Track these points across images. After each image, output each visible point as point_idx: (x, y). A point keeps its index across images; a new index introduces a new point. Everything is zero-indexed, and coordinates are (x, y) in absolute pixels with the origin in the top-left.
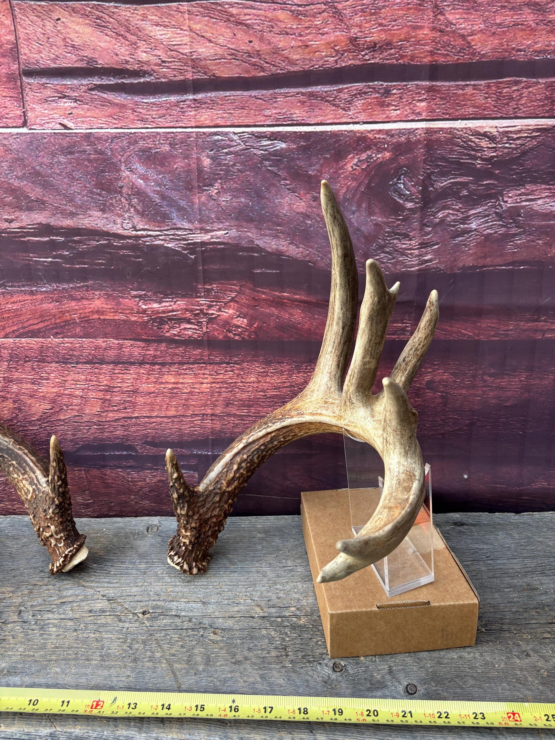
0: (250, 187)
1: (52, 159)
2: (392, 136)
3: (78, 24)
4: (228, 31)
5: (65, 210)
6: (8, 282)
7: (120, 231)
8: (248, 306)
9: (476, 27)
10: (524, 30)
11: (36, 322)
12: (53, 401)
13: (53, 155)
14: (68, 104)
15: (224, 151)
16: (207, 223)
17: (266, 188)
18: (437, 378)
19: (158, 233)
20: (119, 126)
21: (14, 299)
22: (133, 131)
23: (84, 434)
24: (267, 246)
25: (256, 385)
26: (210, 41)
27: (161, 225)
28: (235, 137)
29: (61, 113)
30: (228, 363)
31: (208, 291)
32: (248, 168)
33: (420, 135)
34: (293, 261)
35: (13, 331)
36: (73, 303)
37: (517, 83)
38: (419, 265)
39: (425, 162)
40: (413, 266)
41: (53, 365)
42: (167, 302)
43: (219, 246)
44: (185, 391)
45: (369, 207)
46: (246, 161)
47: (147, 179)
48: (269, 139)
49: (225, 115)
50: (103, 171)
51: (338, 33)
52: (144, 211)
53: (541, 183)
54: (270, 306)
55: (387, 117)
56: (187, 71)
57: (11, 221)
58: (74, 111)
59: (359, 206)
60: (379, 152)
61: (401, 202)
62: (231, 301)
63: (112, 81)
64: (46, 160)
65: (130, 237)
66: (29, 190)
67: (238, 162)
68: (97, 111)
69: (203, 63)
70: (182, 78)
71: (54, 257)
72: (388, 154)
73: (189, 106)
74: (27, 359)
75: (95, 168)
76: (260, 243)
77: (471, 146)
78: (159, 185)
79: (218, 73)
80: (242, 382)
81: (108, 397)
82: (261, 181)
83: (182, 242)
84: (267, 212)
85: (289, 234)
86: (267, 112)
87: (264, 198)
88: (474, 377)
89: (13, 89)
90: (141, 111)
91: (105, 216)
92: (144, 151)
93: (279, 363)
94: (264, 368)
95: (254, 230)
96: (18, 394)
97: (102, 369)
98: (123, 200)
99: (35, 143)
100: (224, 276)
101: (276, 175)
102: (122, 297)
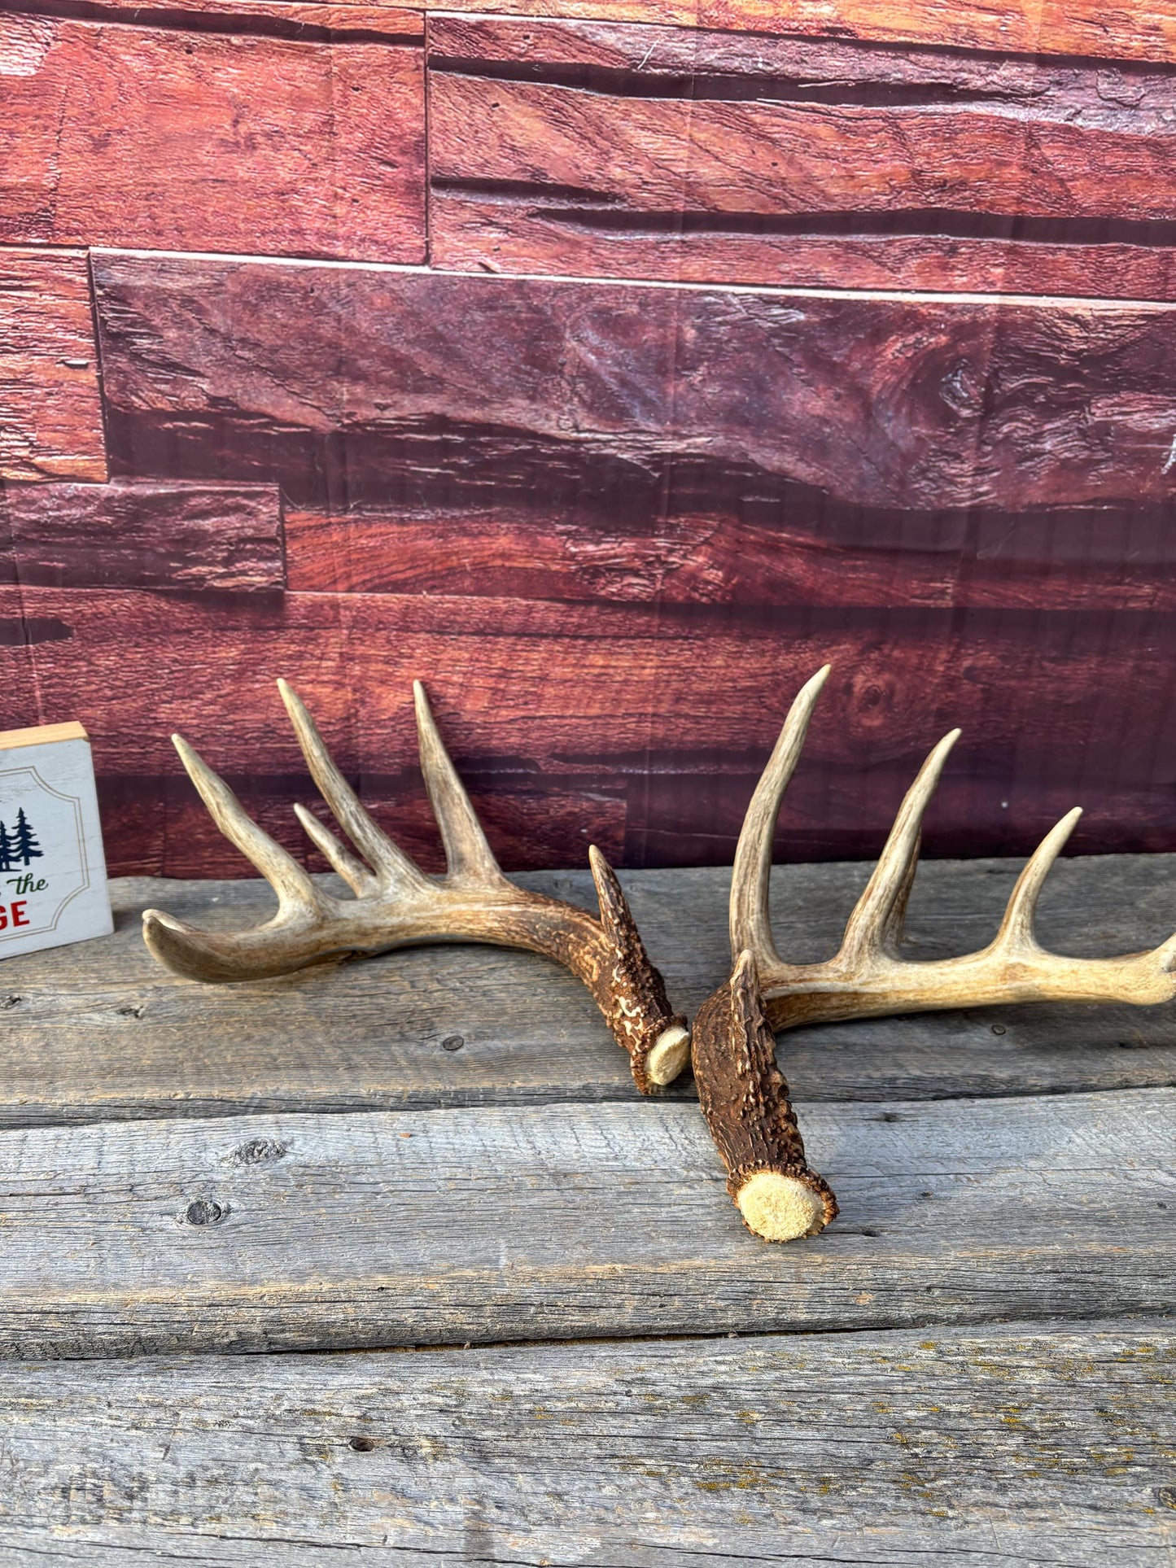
0: (750, 374)
1: (464, 316)
2: (953, 312)
3: (525, 115)
4: (745, 146)
5: (473, 394)
6: (365, 503)
7: (554, 432)
8: (727, 552)
9: (1079, 170)
10: (1139, 178)
11: (401, 567)
13: (465, 309)
14: (495, 235)
15: (717, 319)
16: (683, 424)
17: (771, 377)
18: (980, 663)
19: (611, 437)
20: (567, 272)
21: (373, 530)
22: (587, 281)
23: (459, 741)
24: (767, 462)
25: (723, 671)
26: (717, 159)
27: (616, 425)
28: (735, 301)
29: (483, 248)
30: (686, 638)
31: (672, 527)
32: (748, 347)
33: (991, 314)
34: (801, 486)
35: (364, 582)
36: (466, 541)
37: (1124, 250)
38: (971, 498)
39: (993, 351)
40: (963, 500)
41: (423, 635)
42: (607, 542)
43: (697, 460)
44: (618, 678)
45: (911, 413)
46: (747, 337)
47: (602, 354)
48: (783, 306)
49: (724, 267)
50: (538, 339)
51: (897, 163)
52: (593, 402)
53: (1141, 391)
54: (759, 552)
55: (950, 285)
56: (677, 199)
57: (384, 408)
58: (504, 246)
59: (898, 410)
60: (932, 334)
61: (955, 407)
62: (703, 543)
63: (565, 205)
64: (454, 317)
65: (566, 442)
66: (422, 362)
67: (735, 338)
68: (537, 248)
69: (702, 189)
70: (668, 208)
71: (444, 467)
72: (943, 339)
73: (673, 250)
74: (380, 625)
75: (526, 333)
76: (756, 457)
77: (1055, 334)
78: (619, 364)
79: (722, 206)
80: (702, 667)
81: (502, 686)
82: (765, 366)
83: (644, 452)
84: (770, 413)
85: (799, 446)
86: (785, 267)
87: (767, 391)
88: (1029, 661)
89: (414, 205)
90: (602, 252)
91: (534, 407)
92: (600, 311)
93: (760, 638)
94: (737, 646)
95: (749, 438)
96: (360, 679)
97: (496, 643)
98: (564, 384)
99: (439, 289)
100: (699, 506)
101: (787, 359)
102: (542, 534)
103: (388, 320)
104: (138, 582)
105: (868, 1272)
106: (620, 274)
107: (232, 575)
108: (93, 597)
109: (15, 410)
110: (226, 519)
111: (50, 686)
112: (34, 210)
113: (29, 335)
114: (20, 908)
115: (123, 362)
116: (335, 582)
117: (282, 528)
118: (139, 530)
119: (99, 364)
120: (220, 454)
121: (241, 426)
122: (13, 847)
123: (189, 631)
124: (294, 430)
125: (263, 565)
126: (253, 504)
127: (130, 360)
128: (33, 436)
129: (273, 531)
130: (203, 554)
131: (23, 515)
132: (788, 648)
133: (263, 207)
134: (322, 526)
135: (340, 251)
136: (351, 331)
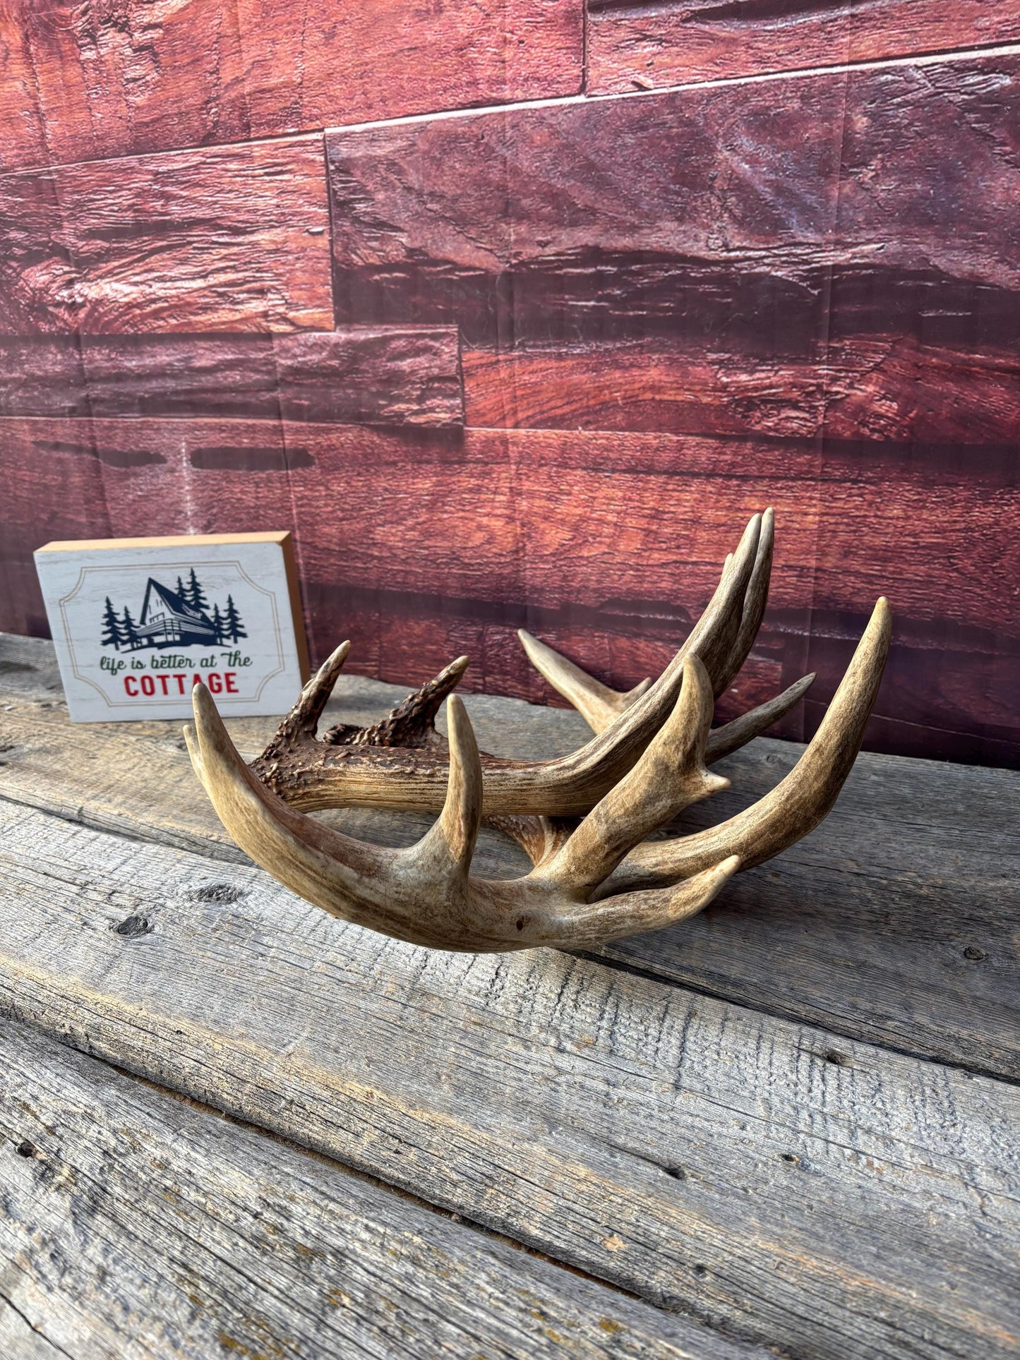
0: (936, 162)
1: (615, 141)
5: (623, 222)
6: (529, 340)
7: (702, 253)
8: (904, 379)
11: (559, 403)
12: (576, 528)
13: (617, 134)
14: (648, 48)
15: (895, 101)
16: (848, 231)
17: (964, 162)
19: (763, 253)
20: (722, 75)
21: (534, 367)
22: (743, 81)
23: (613, 581)
24: (954, 266)
25: (901, 523)
27: (771, 239)
28: (918, 75)
29: (637, 65)
30: (855, 481)
31: (835, 352)
32: (935, 128)
34: (1000, 294)
35: (528, 418)
36: (617, 374)
41: (579, 472)
42: (763, 371)
43: (864, 272)
46: (933, 116)
47: (757, 161)
48: (982, 72)
49: (903, 37)
50: (688, 154)
52: (745, 217)
54: (946, 379)
57: (543, 244)
58: (657, 60)
62: (873, 369)
63: (720, 2)
64: (606, 144)
65: (716, 263)
66: (576, 194)
67: (918, 120)
68: (691, 55)
71: (599, 299)
73: (842, 28)
74: (542, 462)
75: (677, 149)
76: (941, 263)
78: (775, 170)
80: (876, 516)
81: (654, 527)
82: (956, 150)
83: (801, 267)
84: (961, 206)
85: (1000, 244)
86: (983, 22)
87: (959, 179)
89: (573, 34)
90: (761, 45)
91: (682, 228)
92: (755, 113)
93: (948, 485)
94: (919, 493)
95: (932, 240)
96: (528, 514)
97: (648, 482)
98: (714, 200)
99: (593, 117)
100: (866, 325)
101: (986, 137)
102: (693, 364)
103: (546, 156)
104: (358, 418)
105: (631, 1214)
106: (780, 67)
107: (423, 412)
108: (328, 431)
109: (276, 275)
110: (418, 359)
111: (302, 506)
112: (289, 104)
113: (286, 211)
114: (232, 678)
115: (347, 226)
116: (504, 418)
117: (459, 366)
118: (358, 371)
119: (331, 229)
120: (413, 300)
121: (430, 273)
122: (225, 627)
123: (394, 463)
124: (471, 273)
125: (447, 403)
126: (437, 345)
127: (352, 224)
128: (287, 295)
129: (452, 369)
130: (402, 392)
131: (283, 362)
132: (986, 499)
133: (446, 65)
134: (492, 364)
135: (507, 94)
136: (516, 172)
